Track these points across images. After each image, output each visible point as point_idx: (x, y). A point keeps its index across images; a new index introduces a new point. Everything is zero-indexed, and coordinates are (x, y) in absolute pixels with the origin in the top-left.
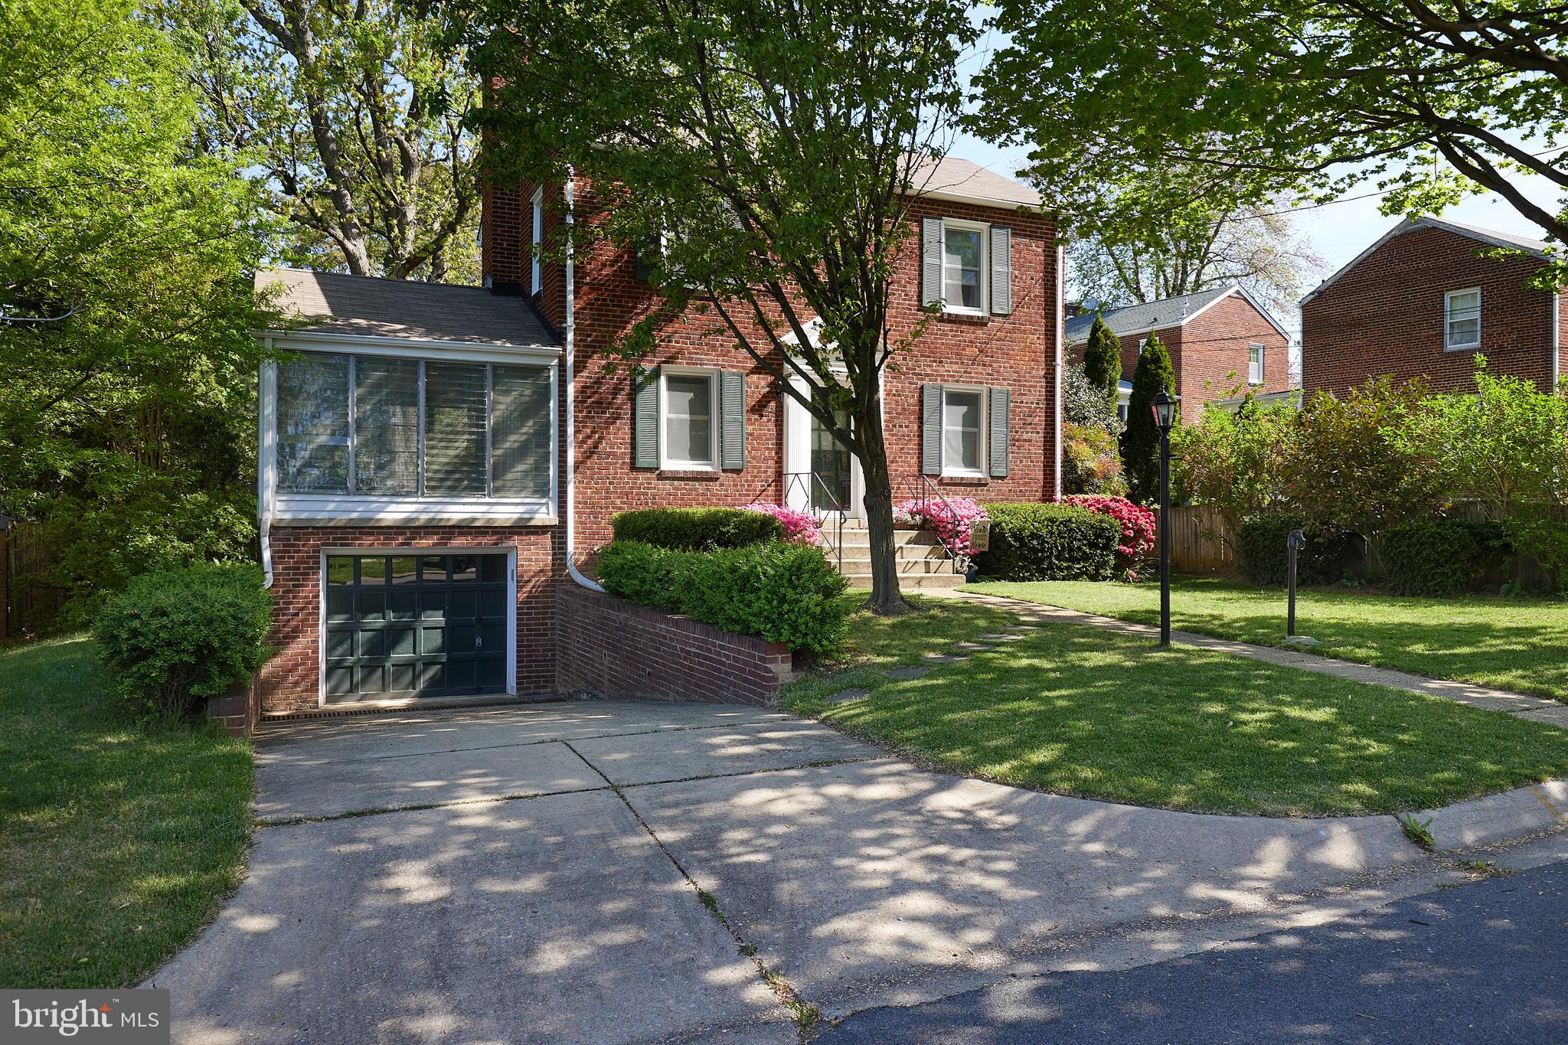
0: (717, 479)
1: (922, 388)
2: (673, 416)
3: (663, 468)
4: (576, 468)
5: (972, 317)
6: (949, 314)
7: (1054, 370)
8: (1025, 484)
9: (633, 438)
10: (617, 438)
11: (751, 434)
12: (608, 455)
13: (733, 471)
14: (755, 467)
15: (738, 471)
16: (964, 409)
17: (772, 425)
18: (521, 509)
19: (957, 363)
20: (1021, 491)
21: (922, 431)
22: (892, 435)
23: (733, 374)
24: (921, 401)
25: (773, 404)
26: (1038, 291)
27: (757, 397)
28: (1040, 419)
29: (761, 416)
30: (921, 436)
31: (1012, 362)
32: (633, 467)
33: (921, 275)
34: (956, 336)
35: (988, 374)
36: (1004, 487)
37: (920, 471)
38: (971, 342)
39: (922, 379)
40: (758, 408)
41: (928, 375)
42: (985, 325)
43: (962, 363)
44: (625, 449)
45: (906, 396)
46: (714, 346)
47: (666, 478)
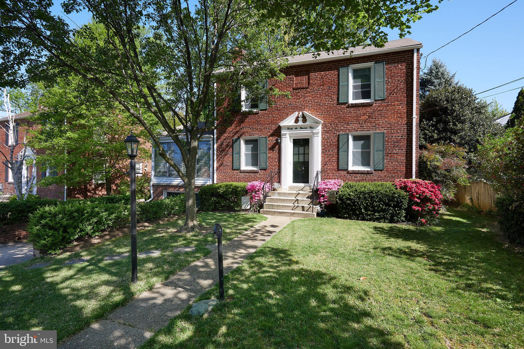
0: (258, 172)
1: (339, 135)
2: (246, 152)
3: (242, 169)
4: (217, 170)
5: (364, 103)
6: (352, 104)
7: (412, 120)
8: (394, 173)
9: (233, 160)
10: (227, 160)
11: (270, 157)
12: (226, 165)
13: (263, 170)
14: (271, 168)
15: (265, 170)
16: (362, 142)
17: (277, 154)
18: (203, 181)
19: (356, 123)
20: (391, 176)
21: (339, 152)
22: (325, 155)
23: (263, 137)
24: (338, 140)
25: (277, 146)
26: (403, 85)
27: (272, 144)
28: (404, 143)
29: (273, 151)
30: (338, 154)
31: (386, 119)
32: (233, 169)
33: (338, 91)
34: (356, 112)
35: (373, 126)
36: (382, 174)
37: (338, 168)
38: (364, 114)
39: (339, 132)
40: (272, 148)
41: (342, 130)
42: (372, 105)
43: (359, 123)
44: (230, 164)
45: (332, 139)
46: (257, 129)
47: (242, 172)
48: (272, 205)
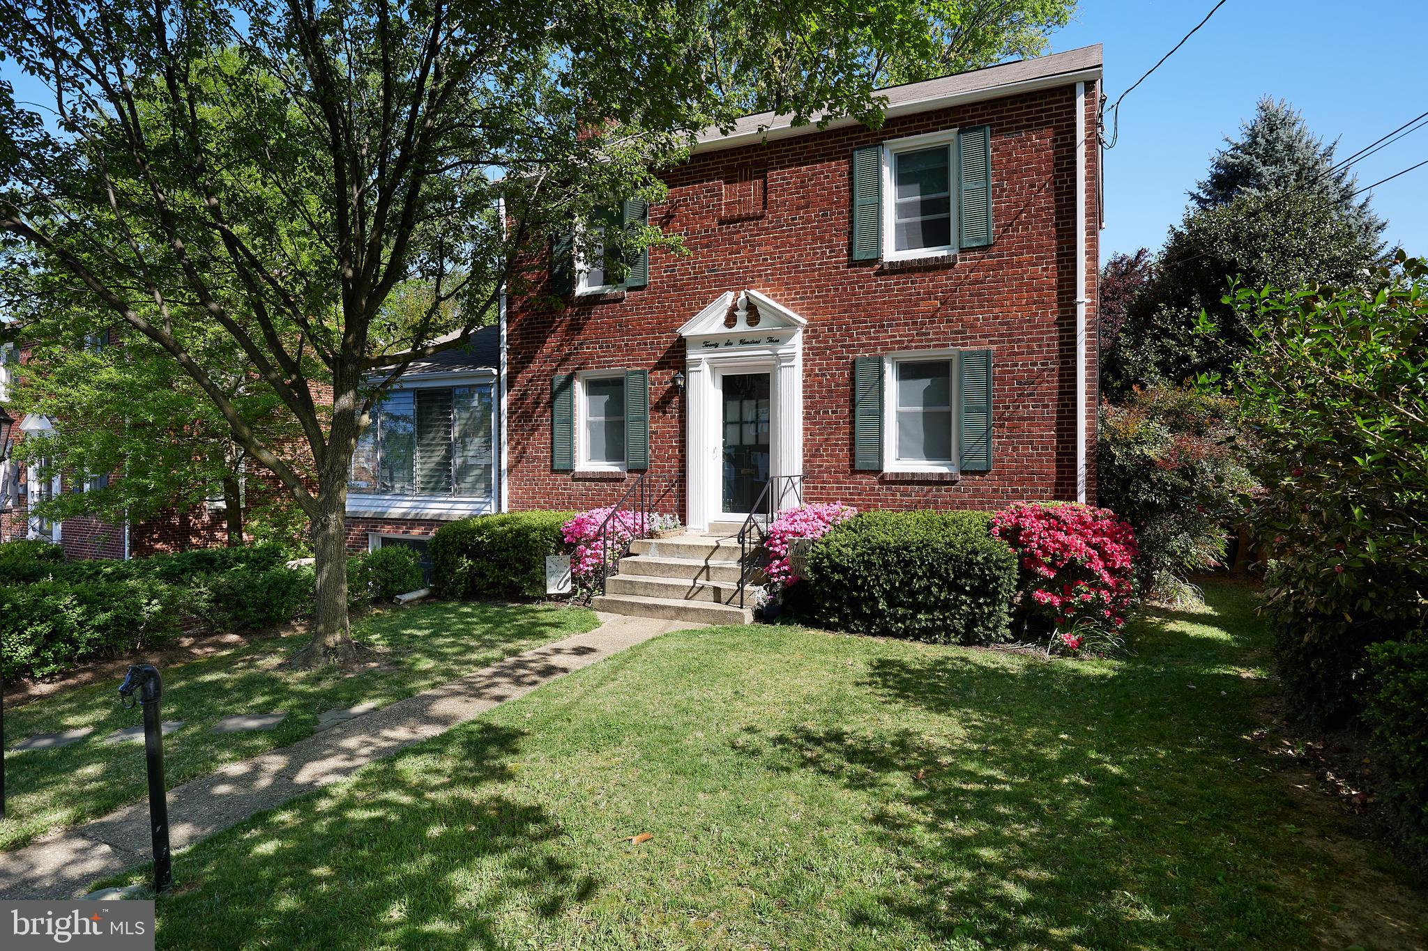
0: (623, 479)
1: (854, 362)
2: (592, 419)
3: (577, 469)
4: (510, 471)
5: (926, 260)
6: (891, 263)
7: (1075, 311)
8: (1022, 481)
9: (552, 443)
10: (538, 444)
11: (655, 433)
12: (535, 458)
13: (637, 471)
14: (659, 466)
15: (642, 471)
16: (926, 382)
17: (675, 422)
18: (471, 506)
19: (906, 324)
20: (1014, 491)
21: (854, 417)
22: (815, 424)
23: (636, 372)
24: (852, 379)
25: (676, 399)
26: (1045, 201)
27: (661, 393)
28: (1051, 385)
29: (665, 412)
30: (852, 423)
31: (996, 310)
32: (553, 471)
33: (851, 222)
34: (903, 289)
35: (956, 332)
36: (986, 485)
37: (852, 466)
38: (929, 293)
39: (854, 352)
40: (661, 406)
41: (863, 345)
42: (951, 266)
43: (915, 323)
44: (545, 454)
45: (833, 375)
46: (620, 347)
47: (579, 479)
48: (631, 582)
